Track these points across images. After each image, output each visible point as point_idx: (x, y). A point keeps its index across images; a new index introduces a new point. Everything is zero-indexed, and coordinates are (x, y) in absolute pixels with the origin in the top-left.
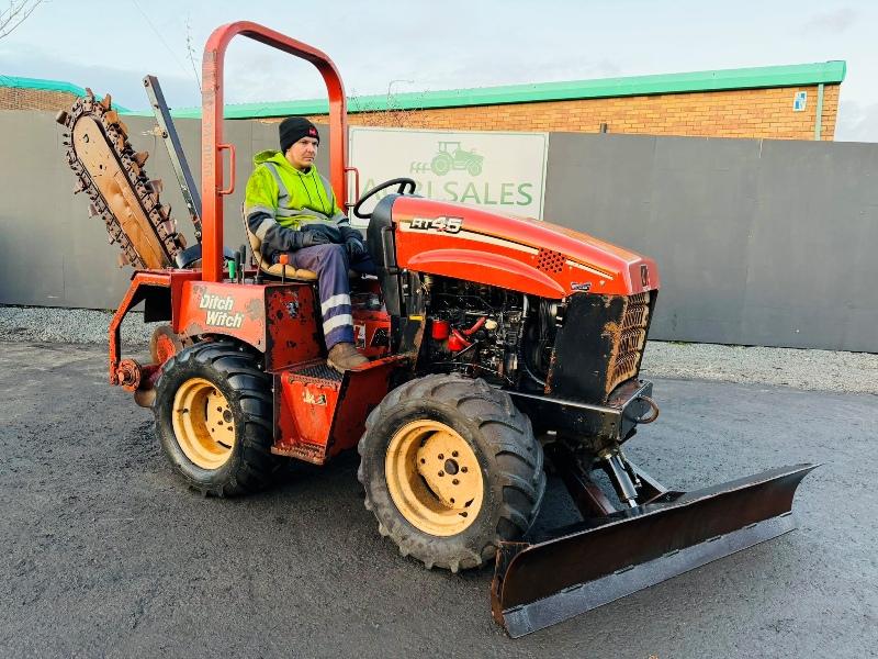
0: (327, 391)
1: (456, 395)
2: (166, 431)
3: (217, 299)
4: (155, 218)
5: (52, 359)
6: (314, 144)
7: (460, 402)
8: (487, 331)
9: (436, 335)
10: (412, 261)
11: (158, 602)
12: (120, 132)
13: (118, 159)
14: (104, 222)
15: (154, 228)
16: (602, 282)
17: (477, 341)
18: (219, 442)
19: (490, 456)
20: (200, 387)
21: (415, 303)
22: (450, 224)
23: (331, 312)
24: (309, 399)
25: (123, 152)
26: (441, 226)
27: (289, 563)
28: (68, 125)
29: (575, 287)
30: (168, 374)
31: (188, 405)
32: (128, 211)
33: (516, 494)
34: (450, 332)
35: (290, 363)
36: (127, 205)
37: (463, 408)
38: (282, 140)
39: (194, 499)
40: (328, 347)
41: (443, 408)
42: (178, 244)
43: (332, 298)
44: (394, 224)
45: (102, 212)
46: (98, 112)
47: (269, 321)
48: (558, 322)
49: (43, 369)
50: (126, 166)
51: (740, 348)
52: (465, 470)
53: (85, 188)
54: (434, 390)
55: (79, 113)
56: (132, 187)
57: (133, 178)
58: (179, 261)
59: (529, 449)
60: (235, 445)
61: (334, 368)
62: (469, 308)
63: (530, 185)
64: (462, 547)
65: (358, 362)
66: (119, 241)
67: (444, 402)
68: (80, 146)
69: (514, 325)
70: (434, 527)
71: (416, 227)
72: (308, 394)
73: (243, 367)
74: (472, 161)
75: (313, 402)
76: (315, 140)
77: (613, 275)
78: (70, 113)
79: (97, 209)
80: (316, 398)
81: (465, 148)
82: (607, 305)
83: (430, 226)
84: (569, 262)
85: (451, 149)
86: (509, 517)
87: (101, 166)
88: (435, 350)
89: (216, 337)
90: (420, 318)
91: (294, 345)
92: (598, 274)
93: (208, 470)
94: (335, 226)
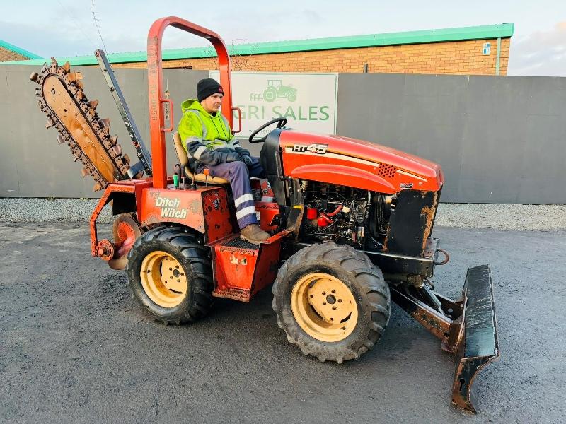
0: (247, 256)
1: (339, 257)
2: (136, 285)
3: (167, 200)
4: (107, 144)
5: (23, 235)
6: (221, 97)
7: (342, 262)
8: (343, 213)
9: (309, 217)
10: (294, 172)
11: (164, 397)
12: (77, 87)
13: (78, 106)
14: (70, 147)
15: (107, 151)
16: (420, 183)
17: (337, 220)
18: (171, 290)
19: (363, 294)
20: (159, 256)
21: (297, 198)
22: (319, 148)
23: (242, 206)
24: (235, 261)
25: (82, 101)
26: (314, 150)
27: (236, 365)
28: (39, 82)
29: (403, 186)
30: (137, 249)
31: (150, 268)
32: (87, 140)
33: (379, 315)
34: (319, 215)
35: (218, 238)
36: (86, 135)
37: (344, 266)
38: (199, 94)
39: (160, 327)
40: (241, 227)
41: (330, 265)
42: (124, 161)
43: (242, 197)
44: (280, 148)
45: (67, 140)
46: (61, 74)
47: (205, 213)
48: (393, 208)
49: (20, 242)
50: (83, 109)
51: (458, 205)
52: (340, 301)
53: (54, 124)
54: (324, 255)
55: (46, 74)
56: (89, 124)
57: (90, 118)
58: (131, 175)
59: (384, 288)
60: (188, 292)
61: (246, 240)
62: (329, 199)
63: (327, 107)
64: (345, 348)
65: (263, 237)
66: (81, 160)
67: (331, 262)
68: (50, 99)
69: (361, 210)
70: (323, 336)
71: (297, 150)
72: (234, 258)
73: (190, 243)
74: (289, 92)
75: (237, 263)
76: (221, 95)
77: (425, 177)
78: (40, 74)
79: (64, 138)
80: (239, 261)
81: (285, 84)
82: (423, 197)
83: (306, 149)
84: (398, 171)
85: (276, 84)
86: (376, 330)
87: (65, 110)
88: (308, 225)
89: (167, 224)
90: (300, 207)
91: (219, 227)
92: (418, 178)
93: (168, 308)
94: (233, 148)
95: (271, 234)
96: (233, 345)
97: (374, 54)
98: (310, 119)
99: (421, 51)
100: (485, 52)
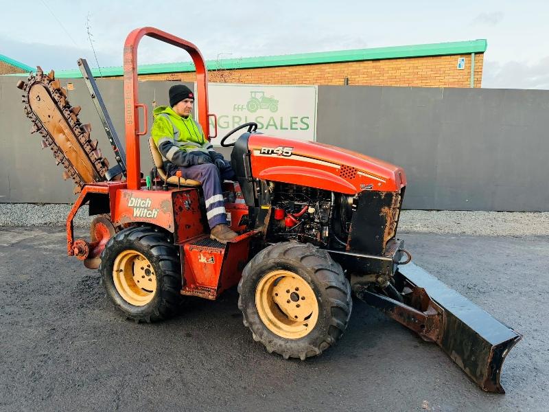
0: (215, 255)
1: (299, 254)
3: (140, 200)
4: (88, 149)
5: (10, 238)
6: (191, 102)
7: (302, 259)
8: (309, 214)
9: (277, 217)
10: (262, 173)
12: (61, 94)
13: (61, 112)
14: (52, 152)
15: (87, 155)
16: (380, 184)
17: (303, 220)
18: (143, 289)
19: (322, 290)
20: (130, 256)
21: (264, 199)
23: (212, 206)
24: (203, 260)
25: (65, 107)
26: (280, 152)
27: (201, 361)
28: (25, 90)
29: (364, 187)
30: (109, 248)
31: (122, 267)
32: (69, 144)
33: (338, 311)
34: (286, 216)
35: (187, 238)
36: (68, 140)
37: (304, 263)
39: (131, 325)
40: (211, 227)
41: (291, 262)
42: (104, 164)
43: (212, 197)
44: (249, 151)
45: (50, 145)
46: (46, 82)
47: (175, 213)
48: (354, 208)
50: (66, 115)
51: (434, 212)
53: (38, 130)
54: (285, 252)
55: (32, 82)
56: (72, 129)
57: (72, 124)
58: (108, 177)
59: (344, 284)
60: (157, 290)
61: (215, 240)
62: (296, 200)
63: (307, 118)
64: (307, 344)
65: (232, 237)
66: (63, 163)
67: (291, 259)
68: (35, 105)
69: (325, 210)
70: (287, 334)
71: (264, 153)
72: (202, 257)
73: (159, 241)
74: (272, 103)
75: (206, 261)
76: (192, 100)
77: (384, 179)
78: (26, 82)
79: (47, 143)
80: (207, 260)
81: (267, 95)
82: (383, 197)
83: (273, 152)
84: (359, 173)
85: (259, 96)
86: (335, 325)
87: (49, 116)
88: (277, 226)
89: (139, 224)
90: (268, 208)
91: (189, 227)
92: (377, 179)
93: (138, 306)
94: (207, 152)
95: (239, 233)
96: (200, 343)
97: (354, 68)
98: (292, 129)
99: (398, 66)
100: (460, 67)
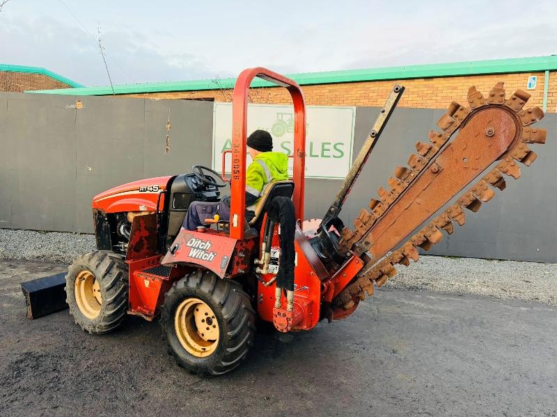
51: (495, 262)
85: (286, 118)
98: (323, 156)
100: (530, 86)
